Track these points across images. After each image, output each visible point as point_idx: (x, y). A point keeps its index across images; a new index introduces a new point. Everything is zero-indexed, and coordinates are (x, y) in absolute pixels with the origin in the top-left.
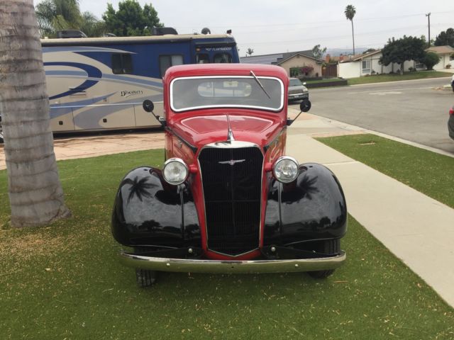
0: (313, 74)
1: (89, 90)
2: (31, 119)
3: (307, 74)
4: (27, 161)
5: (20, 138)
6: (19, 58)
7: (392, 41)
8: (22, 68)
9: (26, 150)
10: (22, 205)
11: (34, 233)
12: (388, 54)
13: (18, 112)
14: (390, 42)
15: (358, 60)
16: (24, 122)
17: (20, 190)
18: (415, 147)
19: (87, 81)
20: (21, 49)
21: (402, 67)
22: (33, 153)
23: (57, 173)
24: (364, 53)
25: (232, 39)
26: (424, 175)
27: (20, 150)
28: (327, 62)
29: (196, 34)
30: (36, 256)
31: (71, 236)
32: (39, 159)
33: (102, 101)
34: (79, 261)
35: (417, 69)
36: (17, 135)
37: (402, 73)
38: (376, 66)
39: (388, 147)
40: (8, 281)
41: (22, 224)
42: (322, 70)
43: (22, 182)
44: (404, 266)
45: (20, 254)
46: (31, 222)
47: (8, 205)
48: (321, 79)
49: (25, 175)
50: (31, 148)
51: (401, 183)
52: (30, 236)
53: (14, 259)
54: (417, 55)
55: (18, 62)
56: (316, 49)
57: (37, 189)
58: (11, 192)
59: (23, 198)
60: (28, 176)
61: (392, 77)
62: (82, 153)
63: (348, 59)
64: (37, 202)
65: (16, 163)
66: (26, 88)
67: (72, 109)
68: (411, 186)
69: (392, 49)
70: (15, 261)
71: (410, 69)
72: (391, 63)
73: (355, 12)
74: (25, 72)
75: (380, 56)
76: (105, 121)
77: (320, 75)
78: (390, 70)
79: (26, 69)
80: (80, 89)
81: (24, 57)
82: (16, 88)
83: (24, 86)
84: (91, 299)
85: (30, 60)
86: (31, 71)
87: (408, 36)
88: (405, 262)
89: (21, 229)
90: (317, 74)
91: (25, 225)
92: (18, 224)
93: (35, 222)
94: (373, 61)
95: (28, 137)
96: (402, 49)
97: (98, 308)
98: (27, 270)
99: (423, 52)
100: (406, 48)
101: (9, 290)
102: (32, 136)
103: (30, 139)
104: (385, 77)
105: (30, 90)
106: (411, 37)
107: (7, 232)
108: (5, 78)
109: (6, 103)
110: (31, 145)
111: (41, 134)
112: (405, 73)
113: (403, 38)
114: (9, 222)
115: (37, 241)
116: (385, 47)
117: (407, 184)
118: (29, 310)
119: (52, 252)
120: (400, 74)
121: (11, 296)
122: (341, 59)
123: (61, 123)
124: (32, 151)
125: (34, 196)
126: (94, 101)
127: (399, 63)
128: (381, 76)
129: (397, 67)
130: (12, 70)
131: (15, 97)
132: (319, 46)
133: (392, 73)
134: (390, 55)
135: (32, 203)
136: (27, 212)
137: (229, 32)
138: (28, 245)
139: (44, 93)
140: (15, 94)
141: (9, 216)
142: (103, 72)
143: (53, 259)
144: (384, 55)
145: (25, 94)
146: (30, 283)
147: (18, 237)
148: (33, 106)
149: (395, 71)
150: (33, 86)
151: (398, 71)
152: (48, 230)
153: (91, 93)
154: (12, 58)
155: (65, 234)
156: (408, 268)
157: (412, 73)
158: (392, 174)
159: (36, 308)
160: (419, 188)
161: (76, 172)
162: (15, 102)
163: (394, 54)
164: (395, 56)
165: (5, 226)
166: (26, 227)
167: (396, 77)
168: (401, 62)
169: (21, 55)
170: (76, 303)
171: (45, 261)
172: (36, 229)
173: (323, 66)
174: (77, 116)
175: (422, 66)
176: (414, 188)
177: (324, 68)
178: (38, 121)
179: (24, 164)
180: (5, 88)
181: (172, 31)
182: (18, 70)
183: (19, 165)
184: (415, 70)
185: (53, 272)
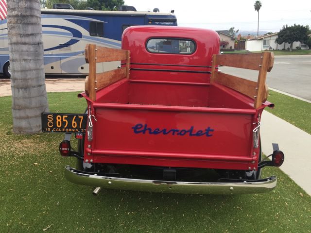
0: (228, 47)
1: (72, 46)
2: (29, 58)
3: (224, 47)
4: (26, 88)
5: (22, 71)
6: (24, 14)
7: (285, 27)
8: (26, 21)
9: (25, 80)
10: (21, 118)
11: (28, 138)
12: (282, 36)
13: (21, 53)
14: (284, 28)
15: (261, 39)
16: (25, 60)
17: (20, 108)
18: (300, 100)
19: (72, 40)
20: (26, 8)
21: (291, 46)
22: (30, 83)
23: (46, 98)
24: (265, 35)
25: (174, 17)
26: (305, 118)
27: (21, 79)
28: (239, 39)
29: (149, 12)
30: (28, 154)
31: (53, 143)
32: (34, 87)
33: (81, 54)
34: (57, 160)
35: (302, 48)
36: (20, 69)
37: (291, 50)
38: (273, 44)
39: (280, 99)
40: (8, 170)
41: (20, 132)
42: (235, 44)
43: (21, 102)
44: (291, 180)
45: (17, 152)
46: (26, 131)
47: (12, 119)
48: (233, 50)
49: (24, 98)
50: (28, 79)
51: (288, 123)
52: (25, 141)
53: (13, 155)
54: (302, 38)
55: (23, 16)
56: (232, 30)
57: (32, 108)
58: (14, 109)
59: (22, 113)
60: (26, 98)
61: (283, 53)
62: (66, 88)
63: (253, 38)
64: (31, 117)
65: (18, 88)
66: (28, 35)
67: (61, 59)
68: (296, 126)
69: (286, 33)
70: (13, 156)
71: (297, 48)
72: (284, 43)
73: (261, 5)
74: (28, 24)
75: (276, 37)
76: (82, 68)
77: (233, 48)
78: (283, 48)
79: (28, 22)
80: (67, 45)
81: (28, 13)
82: (21, 35)
83: (27, 34)
84: (64, 186)
85: (32, 16)
86: (32, 24)
87: (297, 25)
88: (291, 177)
89: (19, 135)
90: (231, 47)
91: (22, 132)
92: (17, 132)
93: (30, 131)
94: (271, 40)
95: (27, 71)
96: (292, 33)
97: (69, 192)
98: (21, 163)
99: (307, 36)
100: (295, 33)
101: (7, 176)
102: (30, 70)
103: (29, 72)
104: (278, 52)
105: (31, 37)
106: (299, 26)
107: (9, 137)
108: (14, 27)
109: (13, 45)
110: (29, 77)
111: (36, 69)
112: (293, 50)
113: (293, 26)
114: (12, 130)
115: (30, 144)
116: (280, 32)
117: (293, 124)
118: (20, 190)
119: (39, 152)
120: (289, 51)
121: (8, 180)
122: (249, 37)
123: (52, 68)
124: (30, 81)
125: (29, 113)
126: (75, 54)
127: (289, 43)
128: (275, 52)
129: (288, 45)
130: (19, 22)
131: (19, 42)
132: (234, 28)
133: (284, 50)
134: (284, 37)
135: (27, 118)
136: (23, 124)
137: (173, 12)
138: (23, 147)
139: (40, 40)
140: (19, 39)
141: (12, 126)
142: (83, 34)
143: (40, 157)
144: (279, 37)
145: (27, 40)
146: (23, 172)
147: (17, 140)
148: (32, 49)
149: (286, 48)
150: (32, 35)
151: (289, 49)
152: (38, 137)
153: (74, 48)
154: (20, 14)
155: (50, 141)
156: (294, 182)
157: (298, 51)
158: (282, 117)
159: (26, 190)
160: (301, 127)
161: (61, 100)
162: (20, 45)
163: (287, 36)
164: (287, 38)
165: (8, 132)
166: (22, 134)
167: (287, 53)
168: (291, 42)
169: (26, 12)
170: (54, 188)
171: (34, 158)
172: (29, 136)
173: (236, 42)
174: (64, 63)
175: (305, 46)
176: (298, 127)
177: (236, 43)
178: (35, 60)
179: (23, 90)
180: (13, 35)
181: (133, 9)
182: (23, 22)
183: (20, 90)
184: (300, 49)
185: (39, 166)
